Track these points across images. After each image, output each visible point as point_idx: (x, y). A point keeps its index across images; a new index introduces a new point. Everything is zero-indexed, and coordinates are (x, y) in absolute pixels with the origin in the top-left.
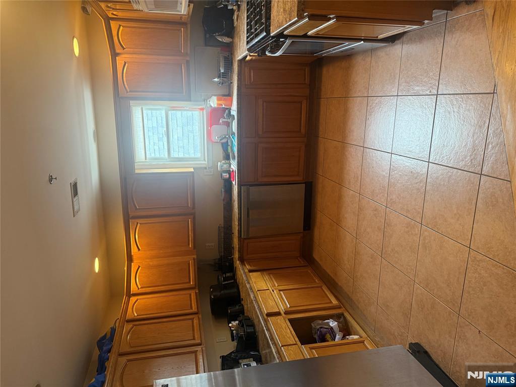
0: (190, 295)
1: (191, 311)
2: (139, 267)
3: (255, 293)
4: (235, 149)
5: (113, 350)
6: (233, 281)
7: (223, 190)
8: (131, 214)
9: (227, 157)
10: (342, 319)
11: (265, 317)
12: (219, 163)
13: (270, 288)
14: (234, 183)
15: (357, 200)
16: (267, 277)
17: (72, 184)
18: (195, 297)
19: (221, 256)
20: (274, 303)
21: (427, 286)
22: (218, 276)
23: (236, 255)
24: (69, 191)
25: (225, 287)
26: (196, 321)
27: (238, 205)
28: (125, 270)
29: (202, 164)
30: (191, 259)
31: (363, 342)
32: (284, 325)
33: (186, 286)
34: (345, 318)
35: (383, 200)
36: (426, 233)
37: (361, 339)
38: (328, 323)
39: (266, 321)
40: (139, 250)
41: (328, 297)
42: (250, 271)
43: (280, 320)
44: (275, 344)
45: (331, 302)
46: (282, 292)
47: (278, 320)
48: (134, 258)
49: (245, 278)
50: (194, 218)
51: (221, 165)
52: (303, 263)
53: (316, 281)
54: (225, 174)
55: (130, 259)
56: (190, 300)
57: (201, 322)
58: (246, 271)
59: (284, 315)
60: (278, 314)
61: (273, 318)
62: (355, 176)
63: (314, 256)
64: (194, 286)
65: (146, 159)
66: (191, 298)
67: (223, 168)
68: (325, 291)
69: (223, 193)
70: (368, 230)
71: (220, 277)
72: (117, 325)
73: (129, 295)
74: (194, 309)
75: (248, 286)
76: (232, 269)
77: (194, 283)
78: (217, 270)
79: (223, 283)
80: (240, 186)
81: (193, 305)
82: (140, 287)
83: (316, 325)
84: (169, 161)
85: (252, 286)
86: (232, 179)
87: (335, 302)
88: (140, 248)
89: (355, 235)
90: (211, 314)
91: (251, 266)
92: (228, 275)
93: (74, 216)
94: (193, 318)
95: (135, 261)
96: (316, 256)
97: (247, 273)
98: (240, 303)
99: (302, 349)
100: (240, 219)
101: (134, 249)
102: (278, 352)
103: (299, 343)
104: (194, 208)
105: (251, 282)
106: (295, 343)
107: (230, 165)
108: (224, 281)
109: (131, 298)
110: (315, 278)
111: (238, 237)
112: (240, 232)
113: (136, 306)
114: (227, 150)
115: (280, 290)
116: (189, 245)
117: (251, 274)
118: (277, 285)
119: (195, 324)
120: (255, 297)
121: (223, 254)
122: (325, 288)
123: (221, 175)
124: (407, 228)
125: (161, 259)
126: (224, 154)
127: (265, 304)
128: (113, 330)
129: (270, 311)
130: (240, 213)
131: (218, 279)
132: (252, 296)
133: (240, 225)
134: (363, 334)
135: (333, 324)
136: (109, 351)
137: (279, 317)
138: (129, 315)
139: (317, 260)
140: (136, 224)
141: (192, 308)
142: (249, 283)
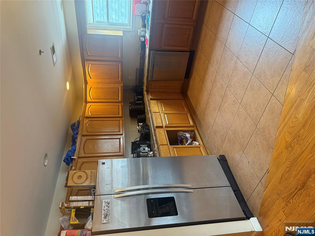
0: (119, 106)
1: (118, 116)
2: (91, 87)
3: (152, 113)
4: (150, 23)
5: (80, 133)
6: (142, 102)
7: (140, 48)
8: (86, 58)
9: (144, 26)
10: (193, 133)
11: (155, 128)
12: (139, 30)
13: (160, 112)
14: (147, 46)
15: (215, 75)
16: (159, 105)
17: (52, 48)
18: (121, 108)
19: (137, 85)
20: (161, 121)
21: (234, 134)
22: (134, 97)
23: (145, 88)
24: (50, 52)
25: (137, 104)
26: (121, 122)
27: (148, 62)
28: (83, 88)
29: (129, 29)
30: (120, 87)
31: (200, 147)
32: (163, 134)
33: (117, 101)
34: (195, 133)
35: (226, 82)
36: (241, 110)
37: (200, 146)
38: (186, 134)
39: (155, 130)
40: (91, 78)
41: (189, 120)
42: (151, 99)
43: (162, 131)
44: (157, 143)
45: (190, 123)
46: (165, 115)
47: (161, 131)
48: (88, 82)
49: (148, 104)
50: (122, 64)
51: (140, 31)
52: (181, 97)
53: (185, 110)
54: (142, 38)
55: (86, 83)
56: (118, 109)
57: (123, 122)
58: (149, 99)
59: (164, 128)
60: (162, 127)
61: (159, 129)
62: (217, 60)
63: (188, 93)
64: (121, 101)
65: (94, 22)
66: (119, 108)
67: (141, 34)
68: (188, 117)
69: (140, 50)
70: (216, 94)
71: (135, 97)
72: (80, 119)
73: (86, 102)
74: (120, 115)
75: (149, 109)
76: (142, 94)
77: (121, 100)
78: (134, 93)
79: (137, 102)
80: (150, 50)
81: (120, 112)
82: (92, 99)
83: (180, 134)
84: (108, 25)
85: (151, 109)
86: (146, 43)
87: (191, 123)
88: (91, 77)
89: (209, 93)
90: (129, 116)
91: (152, 97)
92: (140, 97)
93: (54, 66)
94: (120, 120)
95: (89, 84)
96: (189, 94)
97: (150, 100)
98: (144, 114)
99: (169, 147)
100: (148, 70)
101: (88, 78)
102: (158, 148)
103: (169, 144)
104: (122, 57)
105: (150, 106)
106: (167, 144)
107: (146, 32)
108: (137, 101)
109: (87, 104)
110: (185, 108)
111: (147, 79)
112: (148, 77)
113: (91, 109)
114: (145, 21)
115: (165, 114)
116: (119, 78)
117: (151, 101)
118: (164, 110)
119: (120, 124)
120: (151, 116)
121: (138, 84)
122: (189, 115)
123: (140, 38)
124: (234, 102)
125: (103, 84)
126: (143, 23)
127: (156, 121)
128: (79, 122)
129: (158, 125)
130: (149, 67)
131: (134, 98)
132: (150, 115)
133: (148, 73)
134: (201, 143)
135: (188, 135)
136: (77, 134)
137: (162, 129)
138: (86, 115)
139: (189, 96)
140: (88, 64)
141: (119, 114)
142: (150, 107)
